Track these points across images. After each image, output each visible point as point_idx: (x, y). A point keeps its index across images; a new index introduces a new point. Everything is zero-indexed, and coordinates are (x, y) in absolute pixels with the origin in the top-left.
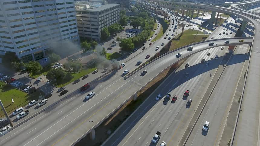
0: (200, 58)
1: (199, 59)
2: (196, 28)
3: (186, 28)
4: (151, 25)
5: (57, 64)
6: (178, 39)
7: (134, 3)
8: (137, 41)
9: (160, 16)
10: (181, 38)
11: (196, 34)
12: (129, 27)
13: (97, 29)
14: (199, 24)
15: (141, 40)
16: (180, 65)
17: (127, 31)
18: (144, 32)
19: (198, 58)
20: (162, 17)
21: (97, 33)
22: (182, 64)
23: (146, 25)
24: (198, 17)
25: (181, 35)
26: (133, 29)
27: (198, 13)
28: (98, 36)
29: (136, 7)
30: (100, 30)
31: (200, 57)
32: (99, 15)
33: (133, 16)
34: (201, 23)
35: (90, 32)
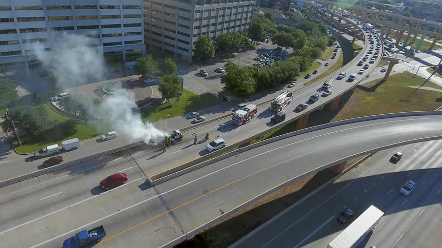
0: (421, 154)
1: (416, 159)
2: (424, 72)
3: (398, 68)
4: (318, 49)
5: (61, 95)
6: (371, 89)
7: (300, 5)
8: (268, 76)
9: (346, 36)
10: (378, 89)
11: (417, 87)
12: (269, 45)
13: (188, 36)
14: (432, 65)
15: (278, 76)
16: (354, 166)
17: (262, 52)
18: (293, 61)
19: (415, 155)
20: (350, 38)
21: (188, 43)
22: (359, 163)
23: (306, 47)
24: (434, 51)
25: (382, 81)
26: (274, 50)
27: (435, 42)
28: (187, 50)
29: (302, 12)
30: (195, 39)
31: (420, 152)
32: (196, 6)
33: (285, 26)
34: (438, 64)
35: (173, 39)
